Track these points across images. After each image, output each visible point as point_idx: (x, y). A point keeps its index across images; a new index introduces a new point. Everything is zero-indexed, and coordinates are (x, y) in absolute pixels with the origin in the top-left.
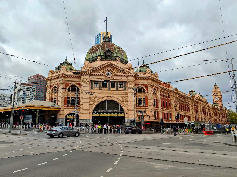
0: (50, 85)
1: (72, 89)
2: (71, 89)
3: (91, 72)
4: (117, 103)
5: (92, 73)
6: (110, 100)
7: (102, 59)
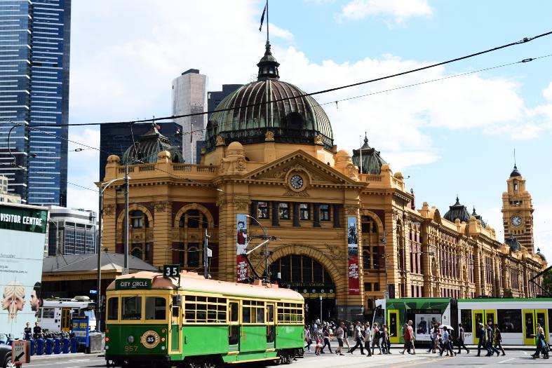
0: (118, 205)
1: (189, 219)
2: (186, 221)
3: (253, 177)
4: (318, 264)
5: (256, 179)
6: (299, 256)
7: (278, 140)
